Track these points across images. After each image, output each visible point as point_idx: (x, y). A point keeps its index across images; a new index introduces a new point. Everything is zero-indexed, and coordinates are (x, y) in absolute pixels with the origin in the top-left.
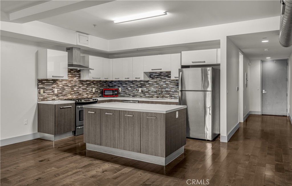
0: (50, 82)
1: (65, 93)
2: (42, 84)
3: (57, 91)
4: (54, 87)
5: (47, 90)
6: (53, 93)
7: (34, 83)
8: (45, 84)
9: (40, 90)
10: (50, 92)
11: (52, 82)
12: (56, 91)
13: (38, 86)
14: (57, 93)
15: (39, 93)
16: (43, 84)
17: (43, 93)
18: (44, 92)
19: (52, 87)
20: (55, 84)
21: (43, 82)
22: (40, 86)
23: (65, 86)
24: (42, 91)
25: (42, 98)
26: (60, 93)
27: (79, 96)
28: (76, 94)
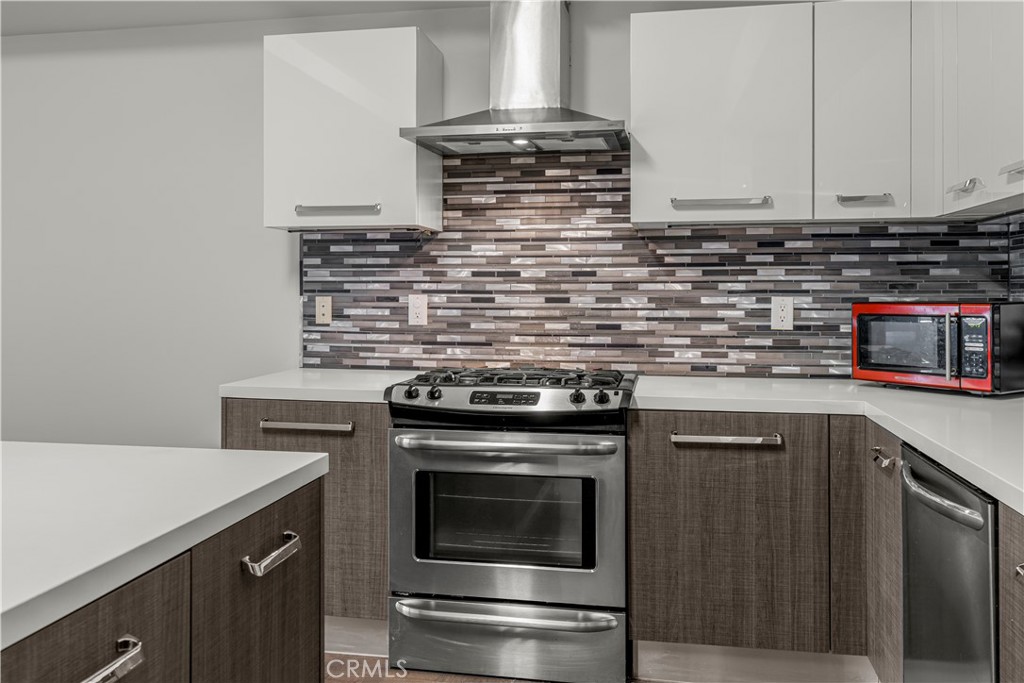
0: (380, 248)
1: (491, 326)
2: (325, 264)
3: (425, 312)
4: (407, 286)
5: (356, 302)
6: (396, 325)
7: (282, 257)
8: (347, 261)
9: (312, 300)
10: (379, 312)
11: (395, 248)
12: (418, 309)
13: (302, 274)
14: (424, 321)
15: (309, 318)
16: (331, 261)
17: (328, 319)
18: (338, 315)
19: (394, 285)
20: (416, 265)
21: (333, 249)
22: (313, 276)
23: (491, 274)
24: (324, 305)
25: (324, 348)
26: (450, 325)
27: (619, 352)
28: (591, 340)
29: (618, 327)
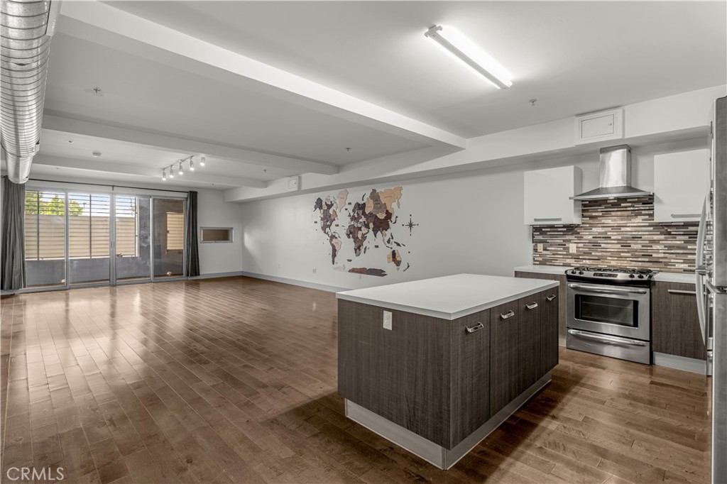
0: (559, 229)
1: (600, 254)
2: (541, 234)
3: (575, 249)
4: (569, 241)
5: (551, 245)
6: (565, 253)
7: (527, 233)
8: (548, 233)
9: (536, 245)
10: (559, 249)
11: (565, 229)
12: (573, 248)
13: (533, 237)
14: (575, 252)
15: (535, 250)
16: (542, 233)
17: (542, 250)
18: (545, 249)
19: (564, 241)
20: (572, 234)
21: (543, 230)
22: (536, 238)
23: (600, 238)
24: (540, 247)
25: (541, 259)
26: (584, 253)
27: (651, 264)
28: (640, 259)
29: (651, 255)
